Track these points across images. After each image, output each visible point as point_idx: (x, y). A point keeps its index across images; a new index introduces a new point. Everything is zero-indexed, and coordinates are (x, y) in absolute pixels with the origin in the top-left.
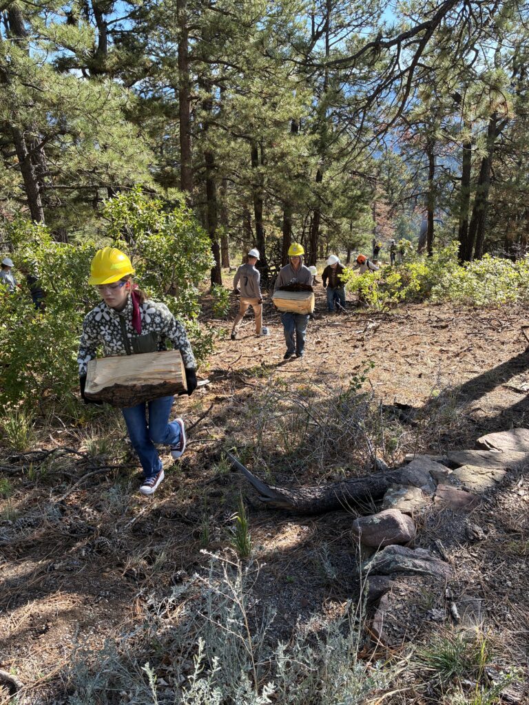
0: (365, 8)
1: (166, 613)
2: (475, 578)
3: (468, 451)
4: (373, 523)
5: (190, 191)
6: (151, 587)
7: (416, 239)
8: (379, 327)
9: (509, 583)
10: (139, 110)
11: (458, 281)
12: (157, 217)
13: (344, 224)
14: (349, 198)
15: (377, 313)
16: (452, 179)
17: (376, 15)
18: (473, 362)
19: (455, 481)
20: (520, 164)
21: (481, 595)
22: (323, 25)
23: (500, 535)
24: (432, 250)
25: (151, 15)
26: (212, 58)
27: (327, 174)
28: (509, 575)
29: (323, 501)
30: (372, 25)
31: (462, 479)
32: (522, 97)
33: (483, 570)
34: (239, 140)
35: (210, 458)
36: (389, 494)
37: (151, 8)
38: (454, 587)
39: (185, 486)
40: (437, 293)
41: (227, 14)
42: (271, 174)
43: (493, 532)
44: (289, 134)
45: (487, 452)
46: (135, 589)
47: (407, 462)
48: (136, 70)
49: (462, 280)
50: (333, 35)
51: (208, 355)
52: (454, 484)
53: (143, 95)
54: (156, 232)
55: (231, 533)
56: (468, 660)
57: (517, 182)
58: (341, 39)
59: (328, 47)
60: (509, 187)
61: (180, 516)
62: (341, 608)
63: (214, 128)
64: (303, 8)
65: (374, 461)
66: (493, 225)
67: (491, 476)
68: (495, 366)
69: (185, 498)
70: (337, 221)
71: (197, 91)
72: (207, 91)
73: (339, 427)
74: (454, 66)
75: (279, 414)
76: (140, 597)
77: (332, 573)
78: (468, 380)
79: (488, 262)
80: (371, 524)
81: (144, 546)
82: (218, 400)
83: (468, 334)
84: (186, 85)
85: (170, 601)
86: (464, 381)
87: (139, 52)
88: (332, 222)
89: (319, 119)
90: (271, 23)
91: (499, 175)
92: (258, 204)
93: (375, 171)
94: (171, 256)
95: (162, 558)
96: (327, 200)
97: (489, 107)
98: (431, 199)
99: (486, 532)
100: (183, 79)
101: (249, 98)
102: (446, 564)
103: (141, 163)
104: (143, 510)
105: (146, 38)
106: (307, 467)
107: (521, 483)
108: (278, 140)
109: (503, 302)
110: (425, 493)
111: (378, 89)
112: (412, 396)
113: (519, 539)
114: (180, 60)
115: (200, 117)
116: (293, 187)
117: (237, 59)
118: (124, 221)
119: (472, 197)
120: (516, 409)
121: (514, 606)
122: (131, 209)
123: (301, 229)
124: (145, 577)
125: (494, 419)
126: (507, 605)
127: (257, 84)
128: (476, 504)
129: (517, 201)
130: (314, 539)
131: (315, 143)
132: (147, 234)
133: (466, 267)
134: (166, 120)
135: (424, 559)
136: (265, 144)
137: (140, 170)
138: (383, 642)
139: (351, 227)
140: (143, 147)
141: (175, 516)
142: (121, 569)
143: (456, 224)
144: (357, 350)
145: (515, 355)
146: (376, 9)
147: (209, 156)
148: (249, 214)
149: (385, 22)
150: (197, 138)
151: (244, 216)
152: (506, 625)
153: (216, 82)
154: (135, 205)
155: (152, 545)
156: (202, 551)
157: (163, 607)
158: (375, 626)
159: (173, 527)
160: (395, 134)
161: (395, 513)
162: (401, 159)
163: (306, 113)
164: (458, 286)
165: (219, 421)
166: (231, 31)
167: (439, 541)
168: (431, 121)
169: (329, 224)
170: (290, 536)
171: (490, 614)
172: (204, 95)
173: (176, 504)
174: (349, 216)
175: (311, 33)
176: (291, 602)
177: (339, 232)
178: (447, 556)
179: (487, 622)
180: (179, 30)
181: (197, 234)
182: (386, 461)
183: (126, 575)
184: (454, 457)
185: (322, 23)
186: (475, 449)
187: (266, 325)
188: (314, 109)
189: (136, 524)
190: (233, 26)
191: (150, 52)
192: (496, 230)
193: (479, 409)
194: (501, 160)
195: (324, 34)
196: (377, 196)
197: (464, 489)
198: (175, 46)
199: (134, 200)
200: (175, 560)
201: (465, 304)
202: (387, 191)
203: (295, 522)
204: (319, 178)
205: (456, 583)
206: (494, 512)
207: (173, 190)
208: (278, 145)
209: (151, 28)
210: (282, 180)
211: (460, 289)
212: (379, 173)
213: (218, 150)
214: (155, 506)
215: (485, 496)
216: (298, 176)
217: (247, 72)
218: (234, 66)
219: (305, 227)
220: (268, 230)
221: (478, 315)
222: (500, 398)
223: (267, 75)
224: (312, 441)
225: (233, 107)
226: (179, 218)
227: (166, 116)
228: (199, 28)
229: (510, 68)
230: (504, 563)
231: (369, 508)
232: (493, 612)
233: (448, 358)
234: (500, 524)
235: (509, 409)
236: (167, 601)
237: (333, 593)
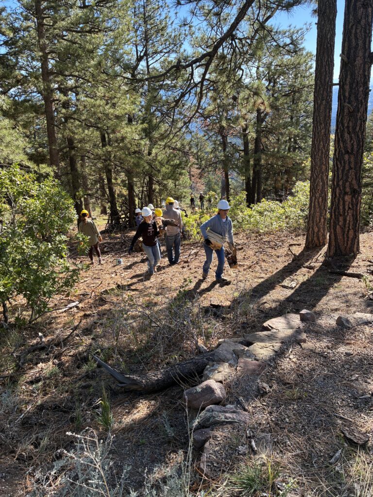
0: (171, 41)
1: (50, 483)
2: (266, 420)
3: (258, 333)
4: (197, 392)
5: (57, 165)
6: (37, 465)
7: (219, 191)
8: (198, 252)
9: (287, 420)
10: (14, 109)
11: (247, 217)
12: (31, 186)
13: (170, 184)
14: (172, 166)
15: (197, 243)
16: (238, 151)
17: (178, 46)
18: (261, 271)
19: (250, 355)
20: (278, 140)
21: (270, 431)
22: (144, 52)
23: (280, 388)
24: (229, 198)
25: (20, 43)
26: (67, 73)
27: (154, 151)
28: (287, 414)
29: (164, 381)
30: (176, 52)
31: (254, 353)
32: (275, 98)
33: (270, 413)
34: (91, 129)
35: (81, 360)
36: (207, 370)
37: (20, 38)
38: (253, 429)
39: (62, 384)
40: (235, 226)
41: (75, 43)
42: (116, 151)
43: (275, 386)
44: (126, 124)
45: (269, 332)
46: (25, 468)
47: (219, 345)
48: (10, 81)
49: (250, 216)
50: (151, 59)
51: (76, 284)
52: (249, 357)
53: (17, 98)
54: (32, 196)
55: (98, 415)
56: (264, 479)
57: (278, 151)
58: (157, 61)
59: (148, 66)
60: (273, 155)
61: (59, 407)
62: (178, 457)
63: (72, 121)
64: (129, 40)
65: (198, 347)
66: (267, 179)
67: (272, 348)
68: (274, 273)
69: (63, 393)
70: (165, 182)
71: (58, 95)
72: (65, 95)
73: (172, 326)
74: (229, 81)
75: (131, 321)
76: (30, 474)
77: (170, 432)
78: (257, 284)
79: (265, 204)
80: (196, 393)
81: (31, 434)
82: (85, 316)
83: (256, 252)
84: (49, 91)
85: (53, 473)
86: (254, 285)
87: (12, 68)
88: (162, 183)
89: (146, 113)
90: (107, 50)
91: (267, 148)
92: (109, 172)
93: (187, 148)
94: (44, 214)
95: (45, 442)
96: (156, 168)
97: (254, 105)
98: (226, 164)
99: (271, 387)
100: (46, 87)
101: (96, 100)
102: (246, 413)
103: (18, 147)
104: (29, 407)
105: (17, 58)
106: (152, 357)
107: (290, 350)
108: (119, 129)
109: (277, 229)
110: (231, 365)
111: (181, 95)
112: (222, 298)
113: (291, 388)
114: (43, 74)
115: (62, 113)
116: (132, 160)
117: (85, 74)
118: (6, 190)
119: (252, 162)
120: (289, 300)
121: (291, 435)
122: (11, 181)
123: (141, 189)
124: (32, 458)
125: (275, 309)
126: (287, 436)
127: (101, 91)
128: (263, 369)
129: (280, 163)
130: (159, 409)
131: (144, 130)
132: (25, 199)
133: (251, 208)
134: (36, 116)
135: (232, 412)
136: (109, 131)
137: (17, 151)
138: (207, 477)
139: (175, 186)
140: (18, 136)
141: (55, 408)
142: (13, 455)
143: (243, 180)
144: (185, 270)
145: (286, 264)
146: (178, 41)
147: (71, 141)
148: (103, 180)
149: (185, 50)
150: (60, 128)
151: (99, 182)
152: (287, 450)
153: (71, 89)
154: (14, 178)
155: (37, 433)
156: (67, 433)
157: (48, 479)
158: (202, 466)
159: (53, 417)
160: (198, 123)
161: (212, 383)
162: (205, 138)
163: (137, 110)
164: (248, 221)
165: (87, 331)
166: (79, 55)
167: (241, 398)
168: (221, 114)
169: (160, 184)
170: (142, 410)
171: (276, 443)
172: (63, 98)
173: (55, 398)
174: (173, 178)
175: (136, 56)
176: (143, 459)
177: (167, 190)
178: (247, 408)
179: (275, 450)
180: (41, 54)
181: (62, 197)
182: (206, 346)
183: (17, 459)
184: (249, 338)
185: (143, 50)
186: (262, 331)
187: (121, 257)
188: (142, 107)
189: (24, 418)
190: (80, 52)
191: (21, 68)
192: (269, 182)
193: (265, 303)
194: (267, 137)
195: (145, 58)
196: (190, 164)
197: (256, 360)
198: (39, 64)
199: (13, 174)
200: (56, 442)
201: (253, 233)
202: (197, 159)
203: (146, 399)
204: (150, 154)
205: (254, 425)
206: (275, 372)
207: (43, 166)
208: (119, 132)
209: (20, 52)
210: (124, 156)
211: (249, 223)
212: (190, 149)
213: (76, 136)
214: (39, 402)
215: (269, 363)
216: (135, 152)
217: (93, 82)
218: (83, 79)
219: (143, 187)
220: (117, 190)
221: (262, 239)
222: (279, 294)
223: (107, 84)
224: (155, 338)
225: (85, 107)
226: (49, 186)
227: (36, 113)
228: (55, 53)
229: (266, 80)
230: (283, 406)
231: (196, 381)
232: (278, 442)
233: (244, 270)
234: (279, 380)
235: (284, 301)
236: (50, 474)
237: (173, 447)
